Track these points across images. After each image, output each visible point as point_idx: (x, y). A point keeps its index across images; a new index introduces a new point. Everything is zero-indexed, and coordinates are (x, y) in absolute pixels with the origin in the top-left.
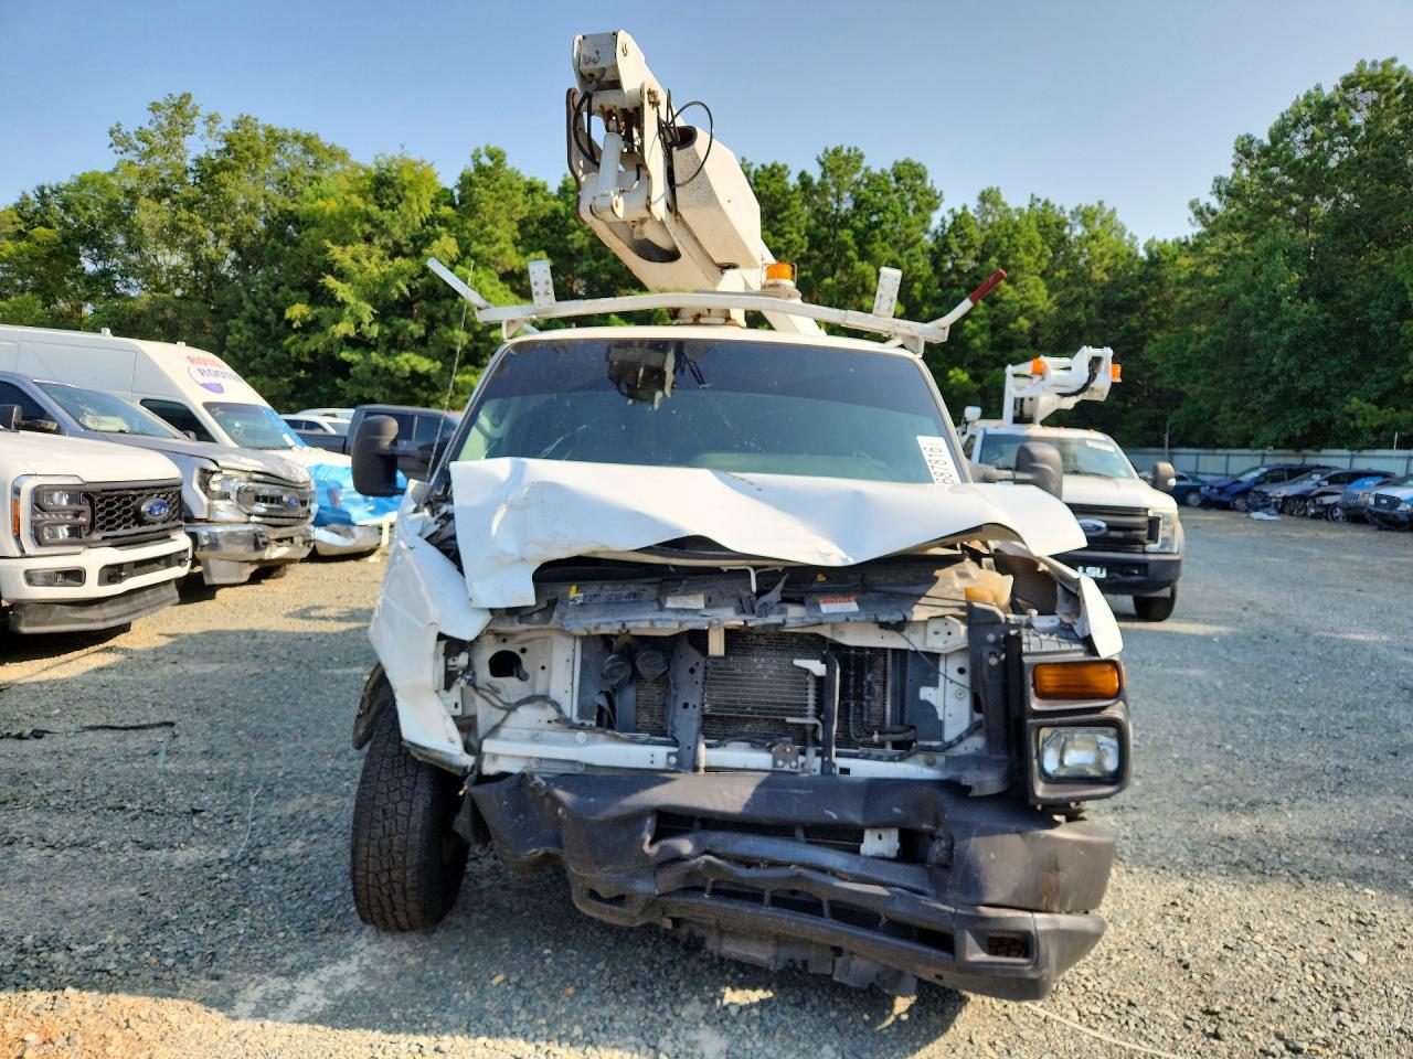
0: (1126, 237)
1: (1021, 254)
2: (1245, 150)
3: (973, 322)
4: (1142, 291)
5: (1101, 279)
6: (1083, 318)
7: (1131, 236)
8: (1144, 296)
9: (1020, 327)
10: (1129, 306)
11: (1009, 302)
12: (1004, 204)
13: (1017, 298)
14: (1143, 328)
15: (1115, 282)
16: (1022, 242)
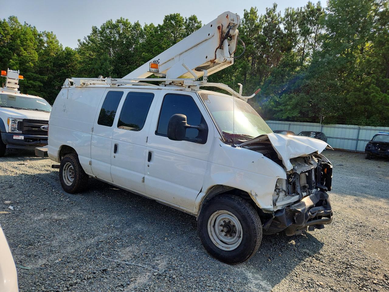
0: (59, 44)
1: (28, 42)
2: (95, 30)
3: (13, 61)
4: (66, 62)
5: (53, 56)
6: (50, 66)
7: (61, 44)
8: (67, 63)
9: (30, 65)
10: (62, 65)
11: (26, 57)
12: (19, 23)
13: (28, 56)
14: (67, 73)
15: (58, 57)
16: (28, 38)
